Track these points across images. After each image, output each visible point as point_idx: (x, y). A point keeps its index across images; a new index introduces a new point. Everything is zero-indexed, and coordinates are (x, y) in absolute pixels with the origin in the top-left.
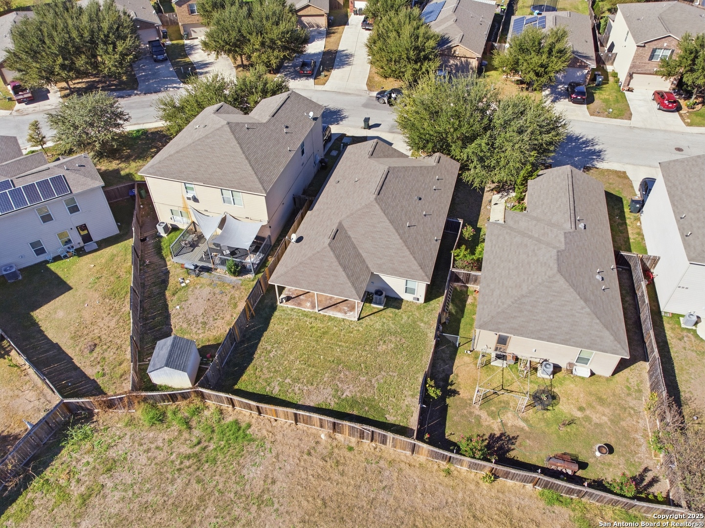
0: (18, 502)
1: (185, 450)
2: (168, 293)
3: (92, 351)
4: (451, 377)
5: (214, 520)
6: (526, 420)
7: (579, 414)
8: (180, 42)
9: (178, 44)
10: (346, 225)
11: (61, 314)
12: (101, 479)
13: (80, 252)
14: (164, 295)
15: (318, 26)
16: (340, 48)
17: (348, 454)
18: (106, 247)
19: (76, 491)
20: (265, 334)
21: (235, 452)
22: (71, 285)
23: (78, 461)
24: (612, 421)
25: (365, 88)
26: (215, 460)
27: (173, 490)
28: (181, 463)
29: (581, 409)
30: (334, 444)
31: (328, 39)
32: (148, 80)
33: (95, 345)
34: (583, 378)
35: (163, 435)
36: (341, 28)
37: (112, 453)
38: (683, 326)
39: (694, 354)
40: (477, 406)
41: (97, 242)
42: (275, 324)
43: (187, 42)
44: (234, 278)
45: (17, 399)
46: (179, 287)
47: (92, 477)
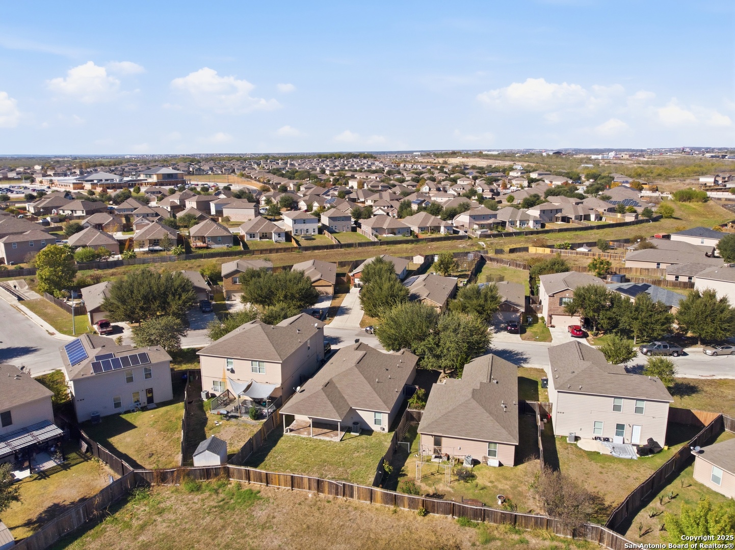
0: (95, 529)
1: (213, 503)
2: (206, 429)
3: (150, 457)
4: (403, 468)
5: (231, 536)
6: (453, 488)
7: (489, 484)
8: (223, 302)
9: (220, 304)
10: (334, 380)
11: (128, 440)
12: (154, 517)
13: (144, 409)
14: (204, 429)
15: (327, 293)
16: (342, 305)
17: (327, 504)
18: (162, 407)
19: (135, 523)
20: (274, 448)
21: (248, 504)
22: (136, 425)
23: (138, 509)
24: (511, 488)
25: (359, 326)
26: (234, 509)
27: (204, 523)
28: (210, 510)
29: (491, 482)
30: (318, 499)
31: (334, 301)
32: (197, 323)
33: (153, 454)
34: (495, 467)
35: (197, 497)
36: (344, 295)
37: (162, 505)
38: (568, 442)
39: (574, 456)
40: (419, 481)
41: (156, 404)
42: (281, 444)
43: (227, 302)
44: (254, 422)
45: (96, 481)
46: (214, 425)
47: (147, 517)
